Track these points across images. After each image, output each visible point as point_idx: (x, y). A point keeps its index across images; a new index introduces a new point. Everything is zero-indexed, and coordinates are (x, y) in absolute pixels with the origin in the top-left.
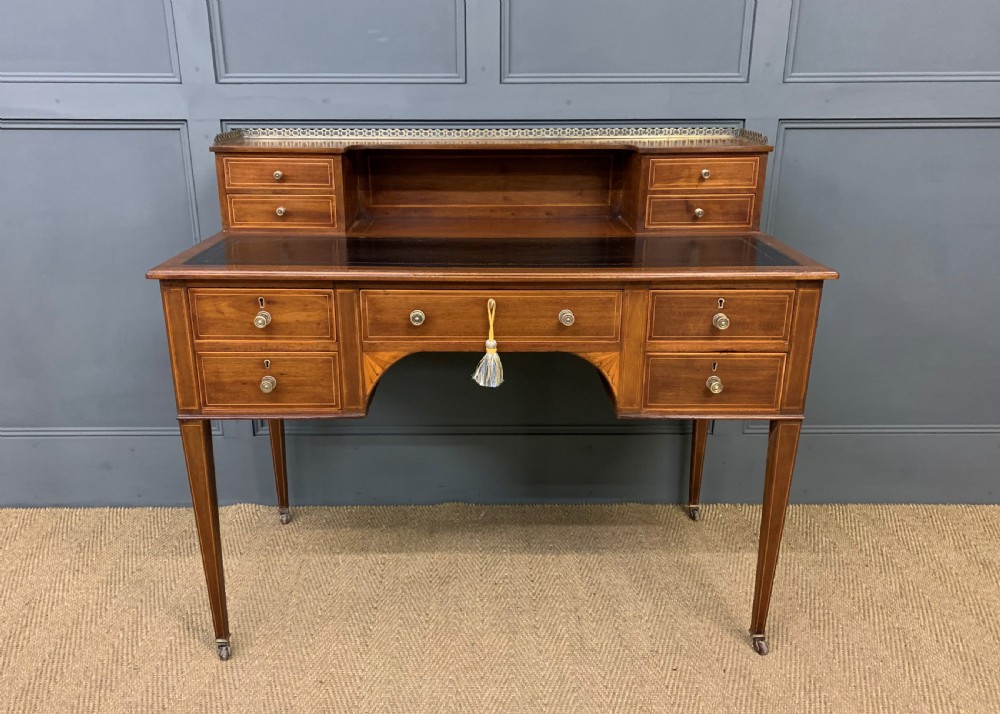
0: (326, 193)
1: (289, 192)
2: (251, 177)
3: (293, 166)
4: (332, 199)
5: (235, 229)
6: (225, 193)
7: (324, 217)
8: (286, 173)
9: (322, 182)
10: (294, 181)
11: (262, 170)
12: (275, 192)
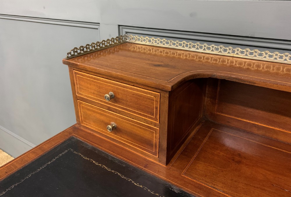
0: (151, 123)
1: (120, 112)
2: (92, 91)
3: (124, 90)
4: (155, 130)
5: (84, 127)
6: (76, 98)
7: (146, 143)
8: (118, 96)
9: (148, 113)
10: (123, 104)
11: (100, 87)
12: (109, 109)
